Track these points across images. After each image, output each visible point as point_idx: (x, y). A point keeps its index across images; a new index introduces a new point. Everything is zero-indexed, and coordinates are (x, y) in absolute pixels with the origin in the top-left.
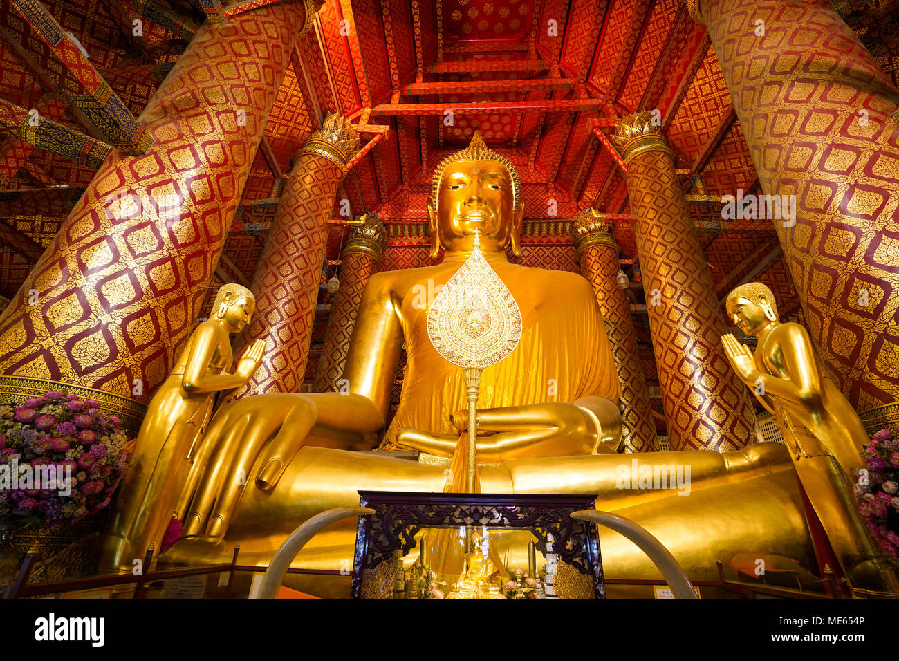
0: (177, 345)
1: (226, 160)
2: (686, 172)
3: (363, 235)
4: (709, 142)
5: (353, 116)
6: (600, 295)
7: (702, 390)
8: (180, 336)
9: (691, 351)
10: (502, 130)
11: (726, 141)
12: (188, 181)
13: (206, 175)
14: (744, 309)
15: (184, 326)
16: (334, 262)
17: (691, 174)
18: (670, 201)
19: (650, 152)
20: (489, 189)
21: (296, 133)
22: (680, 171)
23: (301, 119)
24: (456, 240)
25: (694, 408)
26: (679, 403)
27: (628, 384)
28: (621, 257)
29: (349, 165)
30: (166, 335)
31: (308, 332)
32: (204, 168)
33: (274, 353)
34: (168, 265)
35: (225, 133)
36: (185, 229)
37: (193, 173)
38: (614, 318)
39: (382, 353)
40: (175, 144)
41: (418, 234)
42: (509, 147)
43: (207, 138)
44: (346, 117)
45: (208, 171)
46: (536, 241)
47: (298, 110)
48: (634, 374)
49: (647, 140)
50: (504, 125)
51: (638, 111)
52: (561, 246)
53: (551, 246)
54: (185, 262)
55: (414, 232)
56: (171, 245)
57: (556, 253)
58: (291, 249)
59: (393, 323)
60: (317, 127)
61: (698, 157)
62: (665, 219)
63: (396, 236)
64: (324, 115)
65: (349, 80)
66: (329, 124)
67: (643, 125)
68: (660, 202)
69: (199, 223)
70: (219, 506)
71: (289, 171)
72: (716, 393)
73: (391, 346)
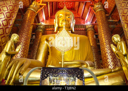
0: (3, 46)
1: (13, 9)
2: (108, 15)
3: (40, 28)
4: (112, 9)
5: (38, 2)
6: (91, 41)
7: (110, 58)
8: (4, 44)
9: (108, 51)
10: (70, 6)
11: (115, 9)
12: (6, 13)
13: (9, 12)
14: (115, 39)
15: (5, 42)
16: (33, 33)
17: (109, 16)
18: (104, 21)
19: (101, 11)
20: (67, 18)
21: (26, 5)
22: (107, 15)
23: (27, 2)
24: (60, 28)
25: (108, 62)
26: (105, 61)
27: (96, 59)
28: (95, 33)
29: (37, 12)
30: (1, 43)
31: (28, 47)
32: (9, 11)
33: (21, 51)
34: (2, 29)
35: (13, 4)
36: (5, 23)
37: (7, 12)
38: (94, 46)
39: (44, 52)
40: (3, 6)
41: (52, 28)
42: (72, 9)
43: (9, 5)
44: (37, 2)
45: (10, 11)
46: (77, 29)
48: (97, 57)
49: (100, 8)
50: (71, 5)
51: (98, 2)
54: (5, 29)
55: (51, 27)
56: (3, 26)
57: (82, 32)
58: (25, 29)
59: (46, 46)
60: (31, 4)
61: (110, 12)
62: (103, 24)
63: (47, 28)
66: (33, 3)
67: (99, 5)
68: (102, 21)
69: (8, 22)
70: (12, 78)
71: (25, 13)
72: (112, 59)
73: (46, 51)
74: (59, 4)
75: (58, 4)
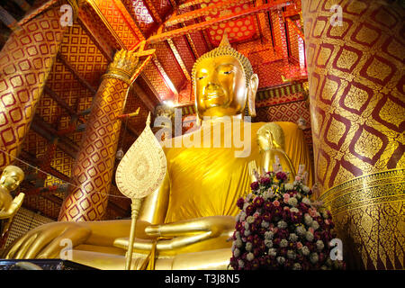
5: (134, 49)
10: (248, 30)
21: (98, 67)
23: (99, 59)
44: (131, 50)
46: (278, 101)
47: (95, 54)
50: (247, 26)
52: (297, 102)
53: (290, 103)
57: (294, 107)
60: (110, 61)
64: (114, 52)
65: (127, 28)
66: (117, 58)
74: (212, 33)
75: (209, 36)
